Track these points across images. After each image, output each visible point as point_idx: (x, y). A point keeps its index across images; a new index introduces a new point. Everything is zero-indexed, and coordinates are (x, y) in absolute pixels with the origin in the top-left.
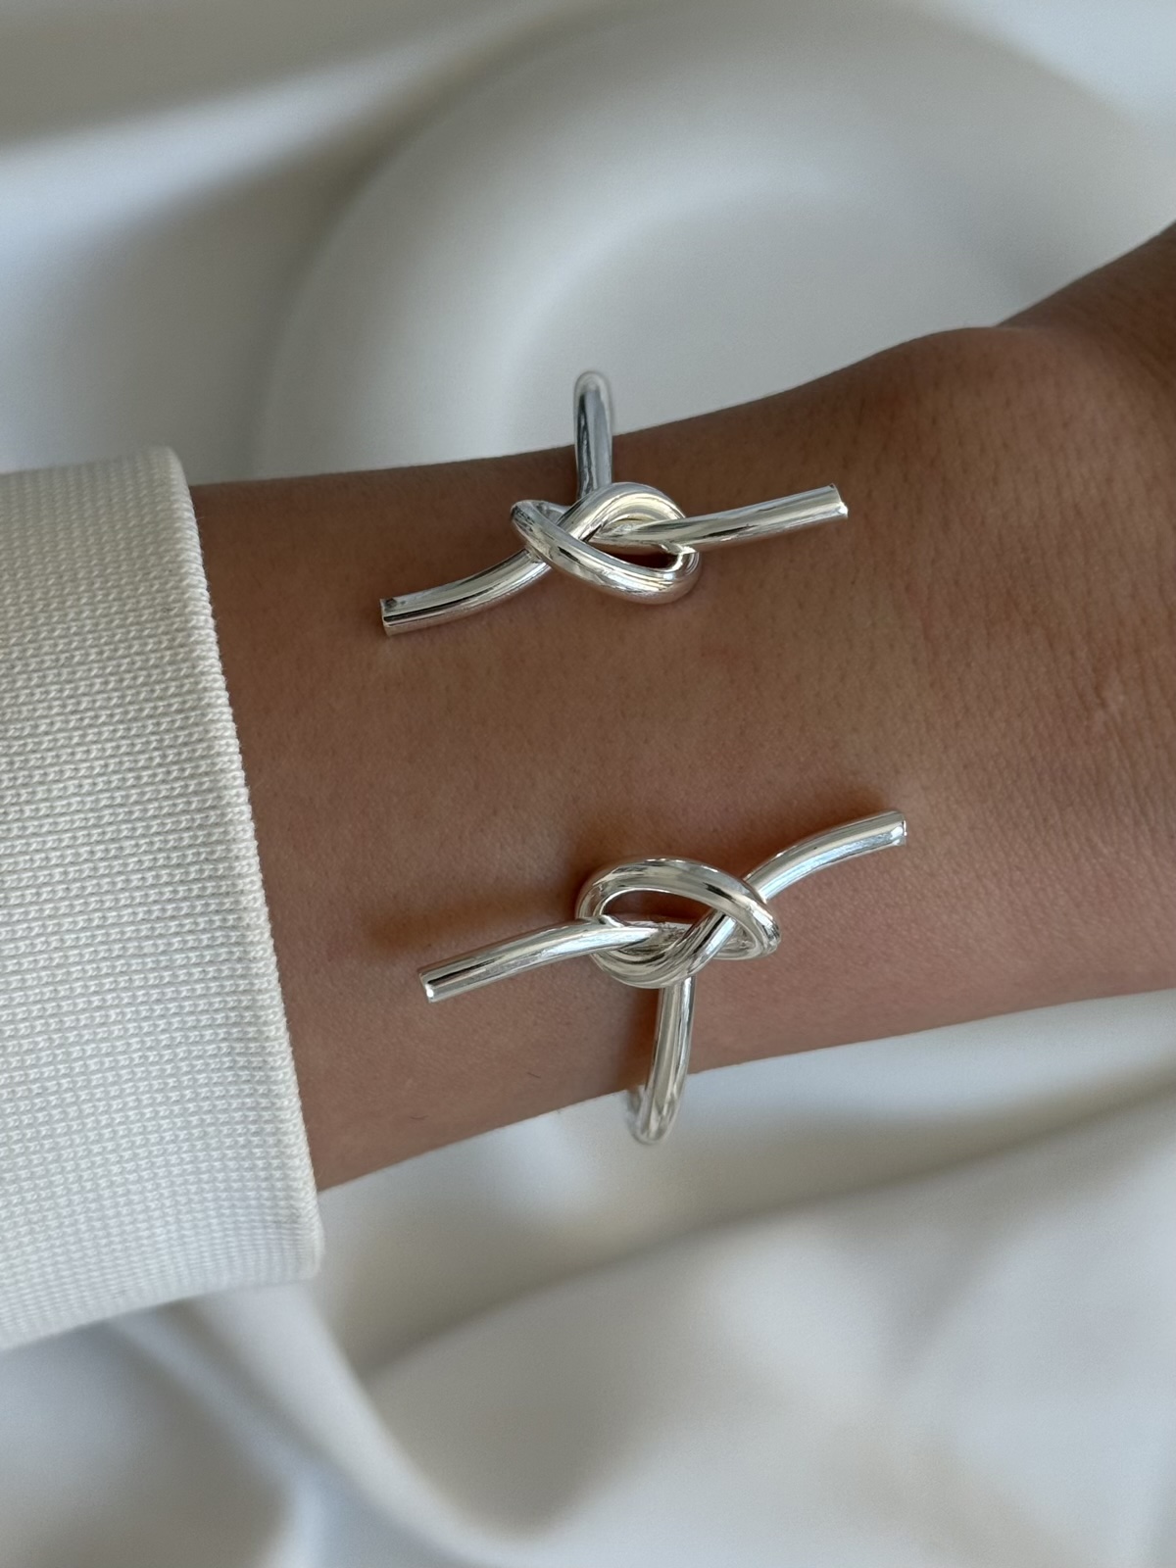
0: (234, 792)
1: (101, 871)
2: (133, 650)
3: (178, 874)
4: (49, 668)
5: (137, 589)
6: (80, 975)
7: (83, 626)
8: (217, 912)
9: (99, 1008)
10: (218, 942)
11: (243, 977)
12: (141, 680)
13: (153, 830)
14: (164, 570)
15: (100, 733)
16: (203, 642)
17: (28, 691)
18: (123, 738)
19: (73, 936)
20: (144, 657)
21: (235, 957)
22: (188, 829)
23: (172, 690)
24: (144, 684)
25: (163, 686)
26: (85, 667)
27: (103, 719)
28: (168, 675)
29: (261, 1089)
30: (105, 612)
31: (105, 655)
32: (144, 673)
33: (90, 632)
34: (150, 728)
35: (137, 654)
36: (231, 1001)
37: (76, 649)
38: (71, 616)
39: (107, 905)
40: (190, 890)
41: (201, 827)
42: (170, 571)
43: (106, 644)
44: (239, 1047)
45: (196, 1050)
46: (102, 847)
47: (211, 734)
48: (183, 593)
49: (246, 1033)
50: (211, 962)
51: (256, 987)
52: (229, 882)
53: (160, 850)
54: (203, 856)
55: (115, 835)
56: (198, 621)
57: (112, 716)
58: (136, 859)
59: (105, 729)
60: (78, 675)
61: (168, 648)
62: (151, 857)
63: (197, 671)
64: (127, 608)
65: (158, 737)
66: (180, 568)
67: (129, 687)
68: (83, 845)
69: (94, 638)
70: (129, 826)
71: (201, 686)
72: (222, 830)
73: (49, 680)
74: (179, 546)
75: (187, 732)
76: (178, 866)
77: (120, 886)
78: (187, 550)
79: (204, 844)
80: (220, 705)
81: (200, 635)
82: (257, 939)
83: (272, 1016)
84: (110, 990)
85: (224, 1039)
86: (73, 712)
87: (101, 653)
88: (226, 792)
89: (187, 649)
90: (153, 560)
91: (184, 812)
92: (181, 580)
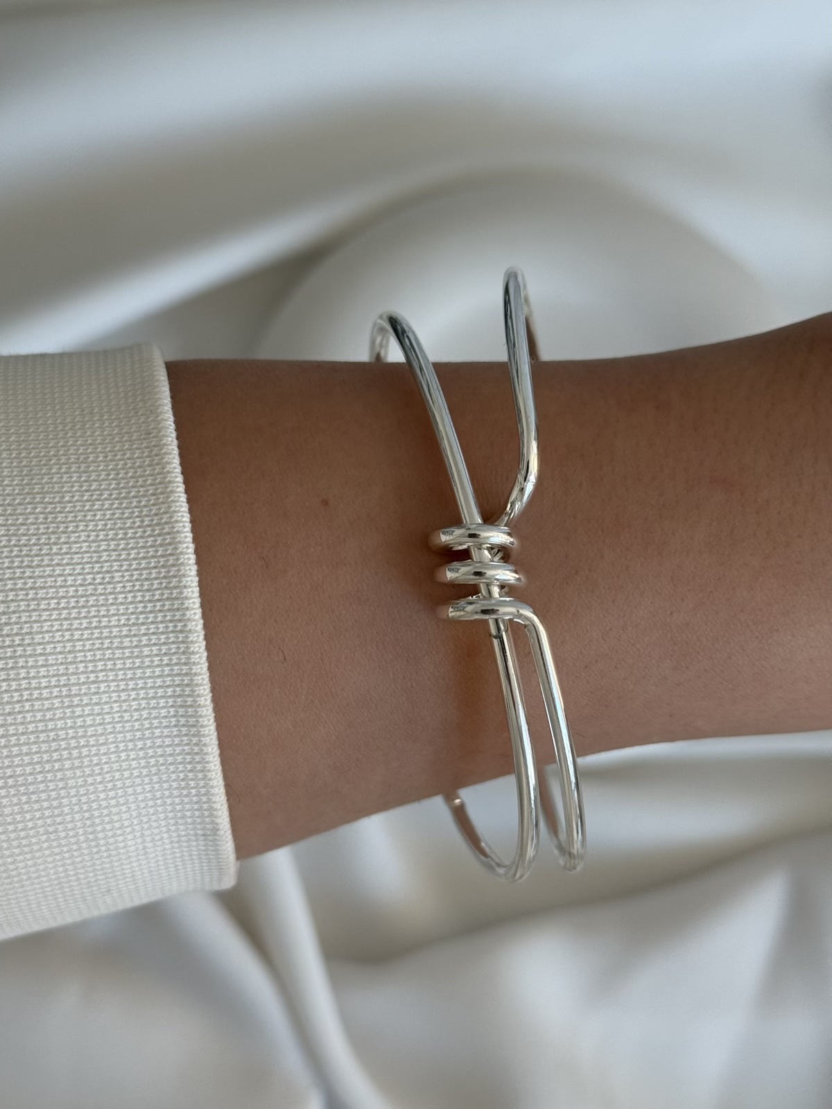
0: (185, 545)
1: (99, 591)
2: (126, 456)
3: (148, 596)
4: (72, 463)
5: (130, 421)
6: (83, 659)
7: (96, 440)
8: (171, 621)
9: (94, 682)
10: (171, 641)
11: (185, 664)
12: (130, 474)
13: (133, 567)
14: (147, 410)
15: (103, 505)
16: (170, 454)
17: (59, 476)
18: (117, 508)
19: (80, 633)
20: (133, 461)
21: (181, 651)
22: (155, 568)
23: (149, 482)
24: (132, 477)
25: (144, 479)
26: (96, 464)
27: (105, 496)
28: (147, 473)
29: (195, 740)
30: (110, 433)
31: (109, 458)
32: (133, 470)
33: (99, 444)
34: (134, 504)
35: (129, 459)
36: (177, 680)
37: (90, 453)
38: (88, 433)
39: (102, 613)
40: (155, 606)
41: (163, 566)
42: (151, 411)
43: (110, 451)
44: (181, 711)
45: (154, 713)
46: (101, 576)
47: (173, 509)
48: (159, 424)
49: (186, 702)
50: (165, 654)
51: (193, 671)
52: (180, 602)
53: (137, 580)
54: (164, 585)
55: (109, 569)
56: (167, 440)
57: (111, 495)
58: (121, 585)
59: (107, 502)
60: (91, 469)
61: (147, 457)
62: (131, 584)
63: (165, 470)
64: (124, 431)
65: (139, 509)
66: (157, 409)
67: (123, 478)
68: (89, 573)
69: (102, 448)
70: (119, 563)
71: (167, 480)
72: (176, 568)
73: (72, 470)
74: (156, 397)
75: (157, 507)
76: (148, 590)
77: (111, 601)
78: (162, 399)
79: (165, 577)
80: (179, 492)
81: (168, 449)
82: (195, 639)
83: (202, 691)
84: (101, 671)
85: (172, 706)
86: (87, 491)
87: (106, 457)
88: (180, 545)
89: (159, 457)
90: (141, 404)
91: (153, 557)
92: (157, 416)
